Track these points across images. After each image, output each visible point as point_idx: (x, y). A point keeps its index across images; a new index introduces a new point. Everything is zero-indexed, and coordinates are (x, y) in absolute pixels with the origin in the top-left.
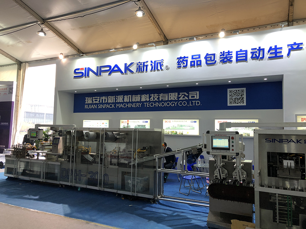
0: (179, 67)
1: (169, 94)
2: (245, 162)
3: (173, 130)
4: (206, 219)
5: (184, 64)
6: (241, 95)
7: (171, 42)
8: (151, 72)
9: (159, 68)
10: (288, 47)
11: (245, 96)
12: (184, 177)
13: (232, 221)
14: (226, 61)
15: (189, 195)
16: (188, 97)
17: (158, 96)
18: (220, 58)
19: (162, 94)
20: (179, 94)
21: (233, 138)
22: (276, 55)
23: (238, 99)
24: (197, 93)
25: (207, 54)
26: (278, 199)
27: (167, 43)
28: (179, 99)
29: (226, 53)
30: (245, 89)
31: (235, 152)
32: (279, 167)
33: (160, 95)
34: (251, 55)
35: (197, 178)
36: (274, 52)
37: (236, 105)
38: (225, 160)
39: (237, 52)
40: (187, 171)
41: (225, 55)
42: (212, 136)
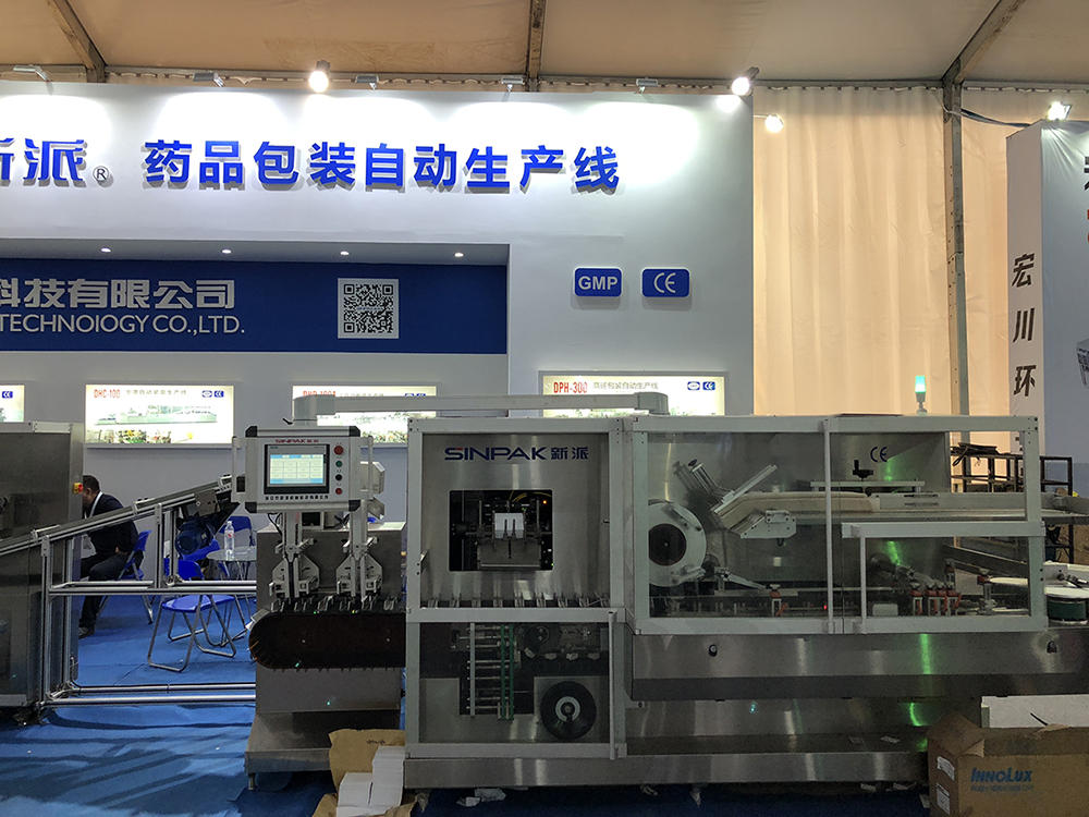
0: (155, 180)
1: (114, 283)
2: (382, 528)
3: (129, 428)
4: (243, 747)
5: (175, 169)
6: (382, 301)
7: (119, 74)
8: (25, 184)
9: (65, 172)
10: (523, 158)
11: (395, 308)
12: (169, 604)
13: (332, 736)
14: (333, 179)
15: (184, 668)
16: (192, 298)
17: (63, 290)
18: (312, 165)
19: (82, 281)
20: (154, 287)
21: (339, 450)
22: (490, 178)
23: (373, 316)
24: (226, 286)
25: (265, 146)
26: (476, 640)
27: (104, 78)
28: (157, 306)
29: (331, 149)
30: (395, 283)
31: (344, 497)
32: (481, 538)
33: (70, 283)
34: (416, 169)
35: (218, 603)
36: (484, 167)
37: (367, 335)
38: (316, 528)
39: (370, 152)
40: (177, 580)
41: (329, 157)
42: (266, 446)
